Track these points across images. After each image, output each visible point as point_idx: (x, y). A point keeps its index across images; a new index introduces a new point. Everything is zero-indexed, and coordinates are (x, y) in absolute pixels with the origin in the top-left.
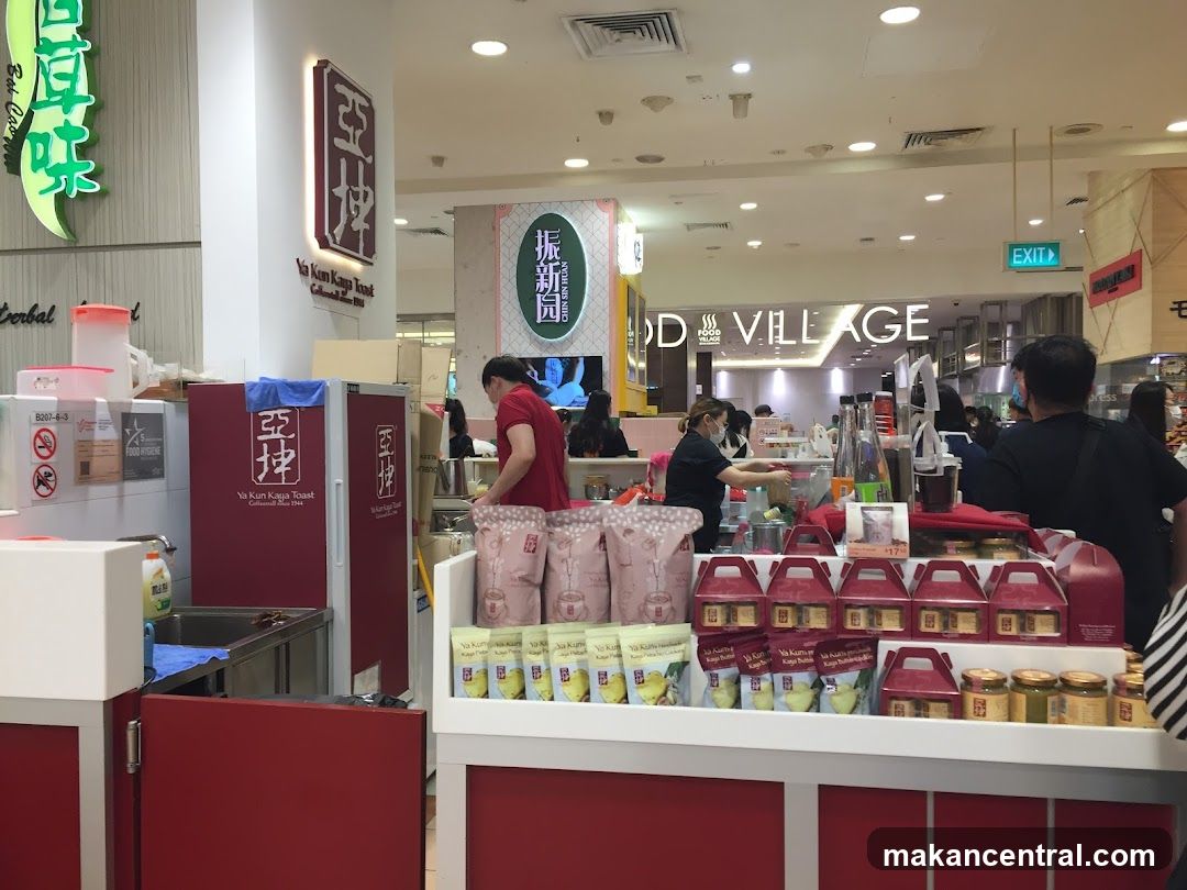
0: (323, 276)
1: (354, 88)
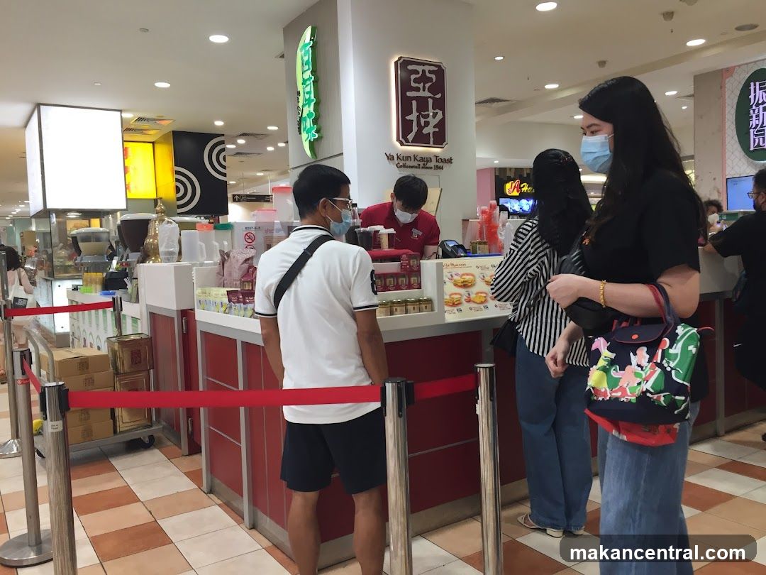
0: (408, 158)
1: (423, 64)
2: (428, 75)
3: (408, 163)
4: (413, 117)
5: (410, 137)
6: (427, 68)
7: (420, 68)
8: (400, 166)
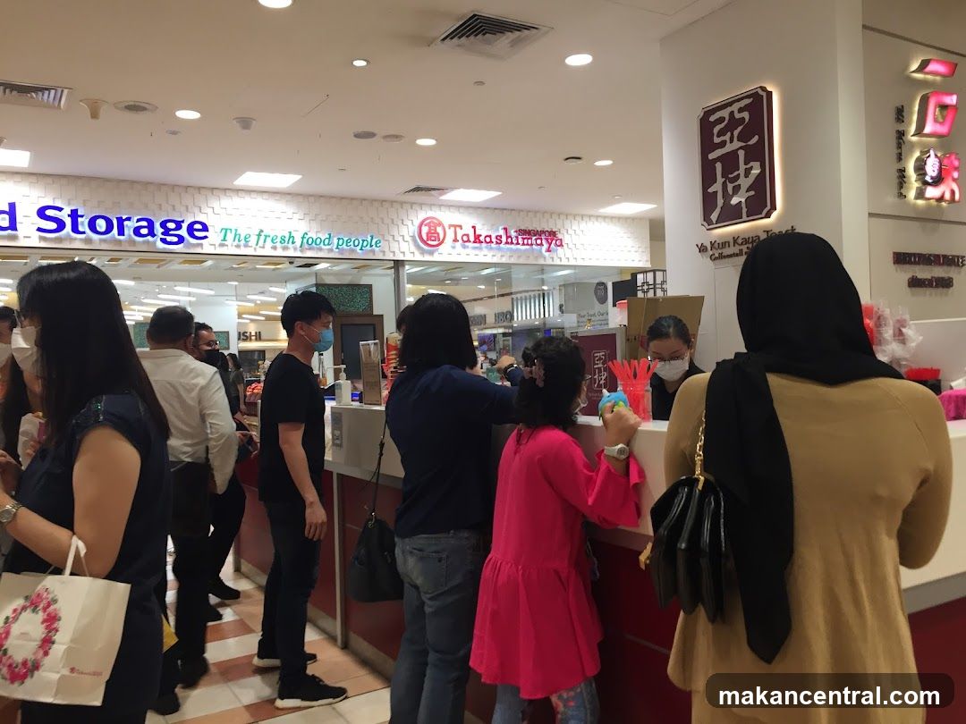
0: (724, 244)
1: (730, 104)
2: (737, 116)
3: (727, 251)
4: (716, 187)
5: (714, 216)
6: (735, 107)
7: (725, 113)
8: (716, 259)
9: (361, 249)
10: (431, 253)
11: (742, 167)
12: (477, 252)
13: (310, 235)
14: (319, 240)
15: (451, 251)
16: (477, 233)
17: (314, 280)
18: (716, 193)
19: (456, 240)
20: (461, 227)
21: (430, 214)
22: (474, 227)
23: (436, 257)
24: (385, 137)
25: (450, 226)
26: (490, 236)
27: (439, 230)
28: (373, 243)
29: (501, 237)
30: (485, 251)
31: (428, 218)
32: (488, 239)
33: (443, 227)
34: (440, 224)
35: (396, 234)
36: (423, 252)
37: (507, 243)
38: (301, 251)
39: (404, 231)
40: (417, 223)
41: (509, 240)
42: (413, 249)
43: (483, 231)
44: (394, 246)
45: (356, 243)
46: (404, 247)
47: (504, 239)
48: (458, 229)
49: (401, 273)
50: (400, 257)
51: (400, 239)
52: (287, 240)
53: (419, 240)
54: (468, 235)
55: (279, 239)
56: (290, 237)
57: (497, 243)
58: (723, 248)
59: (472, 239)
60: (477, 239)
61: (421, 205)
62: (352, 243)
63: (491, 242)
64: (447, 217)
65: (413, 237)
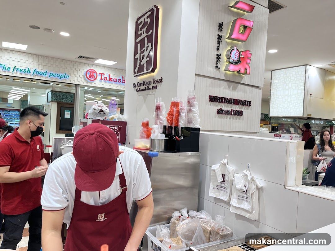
2: (146, 20)
3: (141, 88)
4: (138, 56)
5: (136, 70)
6: (146, 16)
7: (143, 19)
8: (138, 91)
9: (60, 78)
10: (91, 83)
11: (146, 46)
12: (110, 84)
13: (37, 70)
14: (41, 73)
15: (99, 83)
16: (111, 77)
17: (51, 89)
18: (137, 58)
19: (101, 79)
20: (104, 74)
21: (92, 68)
22: (110, 75)
23: (93, 85)
24: (45, 29)
25: (99, 73)
26: (116, 79)
27: (95, 75)
28: (66, 76)
29: (120, 80)
30: (114, 84)
31: (90, 70)
32: (115, 80)
33: (97, 74)
34: (96, 72)
35: (76, 74)
36: (87, 82)
37: (123, 82)
38: (34, 76)
39: (80, 73)
40: (86, 71)
41: (124, 81)
42: (83, 80)
43: (113, 77)
44: (75, 79)
45: (58, 76)
46: (80, 79)
47: (122, 81)
48: (103, 75)
49: (77, 89)
50: (78, 83)
51: (78, 76)
52: (27, 71)
53: (86, 77)
54: (107, 78)
55: (23, 71)
56: (28, 70)
57: (119, 82)
58: (140, 86)
59: (108, 79)
60: (110, 79)
61: (88, 64)
62: (56, 75)
63: (116, 81)
64: (98, 70)
65: (84, 76)
